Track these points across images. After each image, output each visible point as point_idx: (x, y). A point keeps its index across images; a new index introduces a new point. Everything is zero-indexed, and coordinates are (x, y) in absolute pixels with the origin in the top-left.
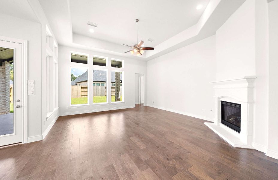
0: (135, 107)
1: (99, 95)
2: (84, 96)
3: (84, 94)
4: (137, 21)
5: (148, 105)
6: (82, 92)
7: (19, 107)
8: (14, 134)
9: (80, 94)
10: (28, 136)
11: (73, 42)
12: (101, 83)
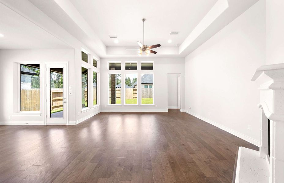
0: (167, 111)
1: (148, 97)
2: (135, 98)
3: (135, 96)
4: (144, 20)
5: (185, 111)
6: (133, 94)
7: (65, 102)
8: (63, 118)
9: (132, 96)
10: (69, 121)
11: (107, 54)
12: (148, 85)
